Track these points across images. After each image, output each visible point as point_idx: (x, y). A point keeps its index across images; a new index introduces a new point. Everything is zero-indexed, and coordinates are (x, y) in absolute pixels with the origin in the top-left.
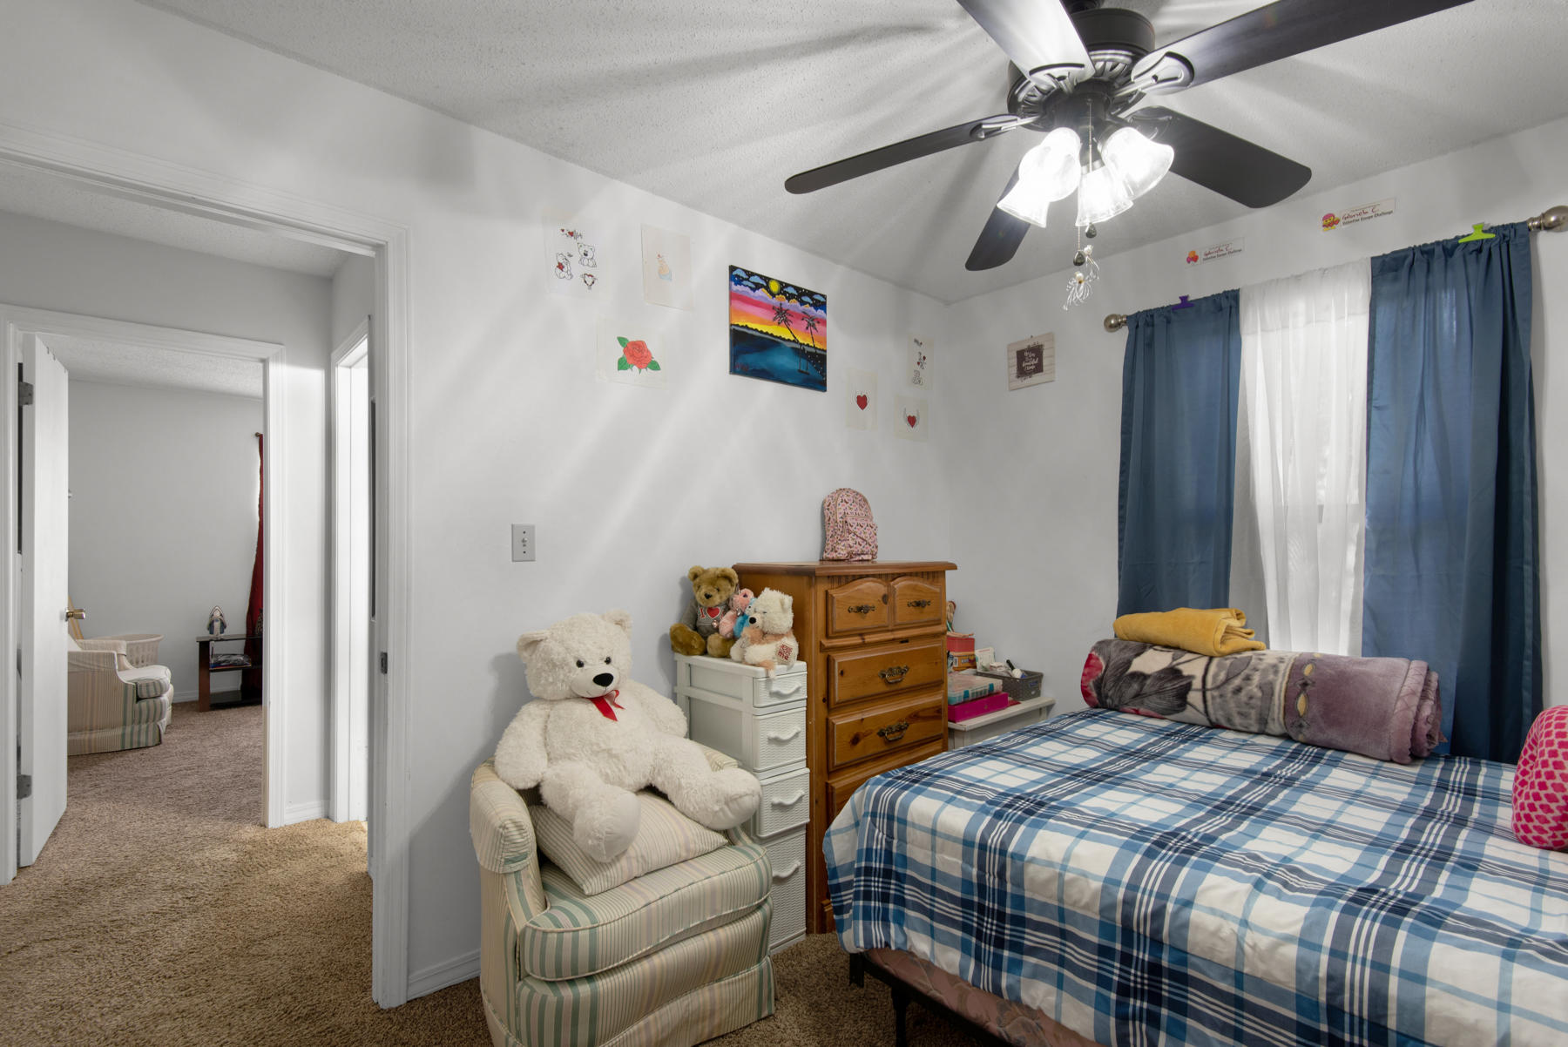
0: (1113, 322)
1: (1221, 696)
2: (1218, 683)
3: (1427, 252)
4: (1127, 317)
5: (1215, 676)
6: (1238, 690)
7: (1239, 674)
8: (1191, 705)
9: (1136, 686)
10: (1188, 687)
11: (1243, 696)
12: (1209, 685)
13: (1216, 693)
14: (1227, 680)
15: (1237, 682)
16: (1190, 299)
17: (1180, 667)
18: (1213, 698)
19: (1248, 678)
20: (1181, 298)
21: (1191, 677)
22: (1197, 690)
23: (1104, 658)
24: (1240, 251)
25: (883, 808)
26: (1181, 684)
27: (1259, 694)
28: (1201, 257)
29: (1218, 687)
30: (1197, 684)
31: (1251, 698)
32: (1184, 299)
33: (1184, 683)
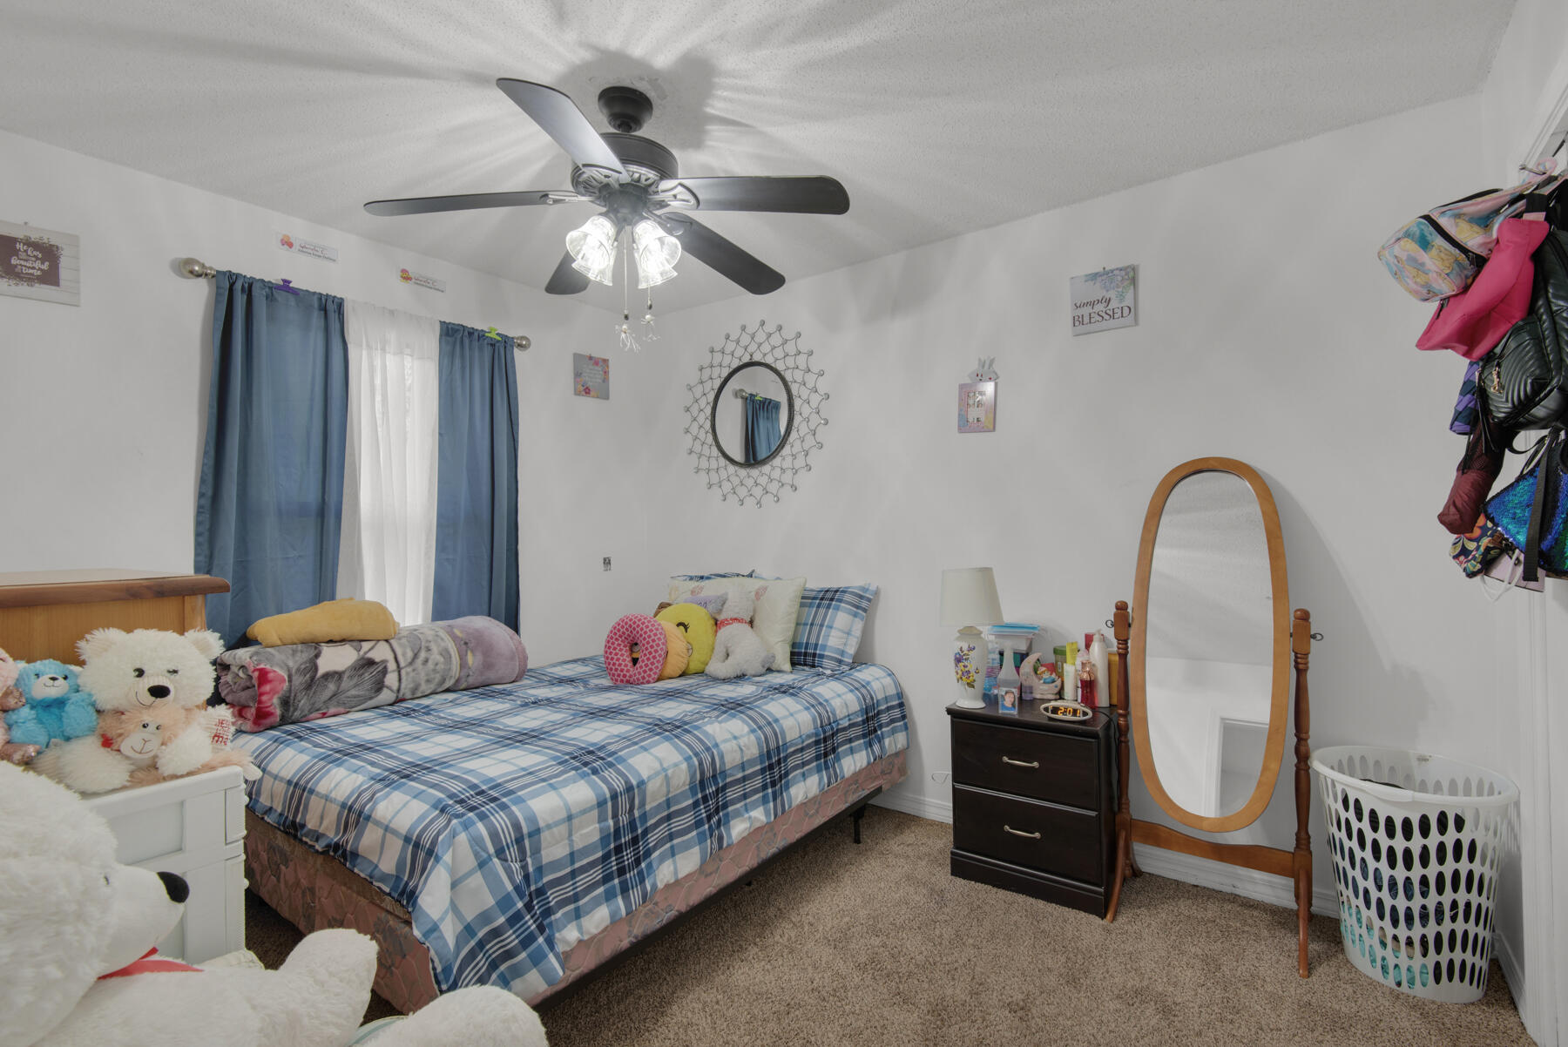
0: (197, 268)
1: (414, 670)
2: (409, 660)
3: (471, 332)
4: (217, 272)
5: (404, 655)
6: (426, 661)
7: (421, 648)
8: (387, 688)
9: (332, 687)
10: (385, 672)
11: (430, 665)
12: (402, 664)
13: (409, 669)
14: (416, 656)
15: (423, 655)
16: (291, 285)
17: (370, 655)
18: (407, 673)
19: (428, 649)
20: (285, 281)
21: (384, 662)
22: (394, 671)
23: (281, 668)
24: (334, 261)
25: (508, 836)
26: (378, 670)
27: (442, 659)
28: (296, 246)
29: (411, 664)
30: (392, 666)
31: (437, 664)
32: (286, 282)
33: (380, 668)
